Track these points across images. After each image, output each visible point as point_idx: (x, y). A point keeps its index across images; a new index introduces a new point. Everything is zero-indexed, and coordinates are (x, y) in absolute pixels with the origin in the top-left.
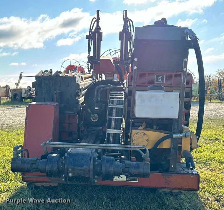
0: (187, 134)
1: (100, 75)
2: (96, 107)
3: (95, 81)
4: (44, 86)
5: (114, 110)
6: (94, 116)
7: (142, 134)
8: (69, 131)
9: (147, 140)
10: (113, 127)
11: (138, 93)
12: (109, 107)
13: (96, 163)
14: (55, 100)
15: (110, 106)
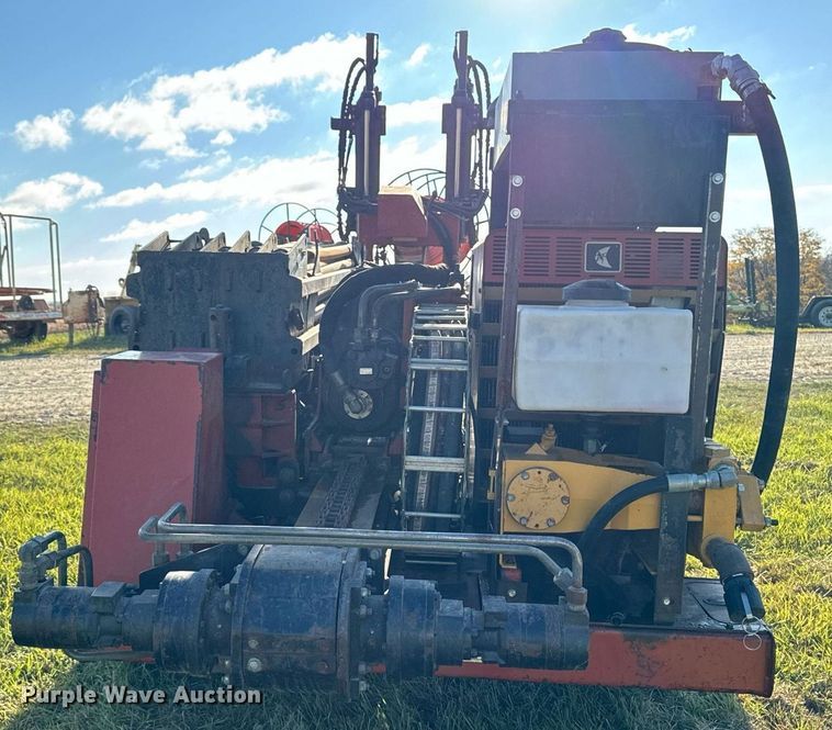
0: (725, 478)
1: (380, 250)
2: (364, 367)
3: (362, 268)
4: (170, 290)
5: (433, 382)
6: (358, 397)
7: (545, 474)
8: (265, 455)
9: (563, 498)
10: (428, 446)
11: (526, 314)
12: (414, 367)
13: (363, 610)
14: (212, 340)
15: (417, 364)
